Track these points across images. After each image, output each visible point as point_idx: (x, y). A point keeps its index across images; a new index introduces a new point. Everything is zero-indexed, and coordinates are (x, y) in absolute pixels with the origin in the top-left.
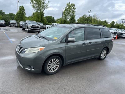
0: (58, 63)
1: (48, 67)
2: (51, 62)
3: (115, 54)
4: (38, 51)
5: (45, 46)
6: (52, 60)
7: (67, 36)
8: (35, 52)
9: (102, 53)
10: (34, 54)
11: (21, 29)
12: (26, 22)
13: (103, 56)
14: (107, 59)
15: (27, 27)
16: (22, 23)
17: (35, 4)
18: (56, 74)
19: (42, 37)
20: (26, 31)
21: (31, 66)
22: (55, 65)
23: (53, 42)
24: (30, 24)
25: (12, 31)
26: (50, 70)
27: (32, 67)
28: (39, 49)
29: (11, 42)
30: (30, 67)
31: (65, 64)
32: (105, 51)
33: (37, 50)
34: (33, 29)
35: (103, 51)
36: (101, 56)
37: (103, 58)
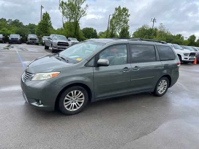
0: (81, 97)
1: (65, 103)
2: (71, 95)
4: (49, 77)
5: (61, 71)
6: (72, 92)
7: (97, 57)
8: (44, 79)
9: (159, 86)
10: (43, 82)
11: (44, 47)
12: (51, 36)
13: (161, 89)
14: (168, 95)
15: (52, 45)
18: (79, 114)
19: (62, 58)
20: (50, 50)
21: (39, 100)
22: (77, 101)
23: (74, 65)
24: (56, 39)
25: (30, 50)
26: (68, 107)
27: (40, 101)
28: (51, 75)
30: (38, 101)
31: (93, 100)
32: (164, 83)
33: (48, 76)
34: (59, 47)
35: (161, 82)
36: (158, 89)
37: (161, 93)
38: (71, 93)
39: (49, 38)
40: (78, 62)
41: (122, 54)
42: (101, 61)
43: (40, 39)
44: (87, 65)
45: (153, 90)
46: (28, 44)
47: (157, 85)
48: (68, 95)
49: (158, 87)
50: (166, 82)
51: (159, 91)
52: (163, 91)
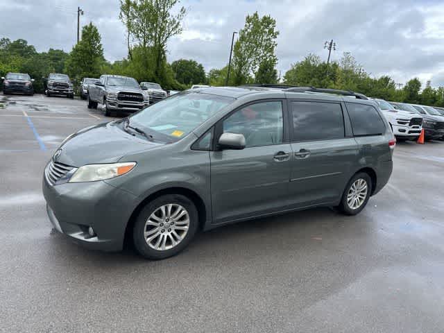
0: (183, 218)
1: (146, 233)
2: (159, 214)
3: (403, 195)
4: (112, 175)
5: (139, 159)
6: (163, 208)
7: (218, 128)
8: (101, 178)
9: (351, 192)
10: (98, 186)
11: (86, 104)
12: (103, 79)
13: (353, 201)
14: (370, 211)
15: (105, 98)
16: (88, 84)
17: (134, 17)
18: (176, 258)
19: (136, 130)
20: (101, 109)
21: (88, 227)
22: (173, 227)
23: (167, 146)
24: (114, 86)
25: (54, 110)
26: (154, 241)
27: (91, 229)
28: (116, 170)
29: (43, 147)
30: (85, 229)
31: (208, 225)
32: (361, 185)
33: (108, 171)
34: (122, 103)
35: (354, 184)
36: (348, 199)
37: (354, 208)
38: (160, 211)
39: (98, 84)
40: (176, 139)
41: (262, 121)
42: (227, 137)
43: (77, 84)
44: (195, 147)
45: (337, 202)
46: (49, 95)
47: (347, 191)
48: (153, 216)
49: (349, 195)
50: (365, 183)
51: (351, 203)
52: (358, 204)
